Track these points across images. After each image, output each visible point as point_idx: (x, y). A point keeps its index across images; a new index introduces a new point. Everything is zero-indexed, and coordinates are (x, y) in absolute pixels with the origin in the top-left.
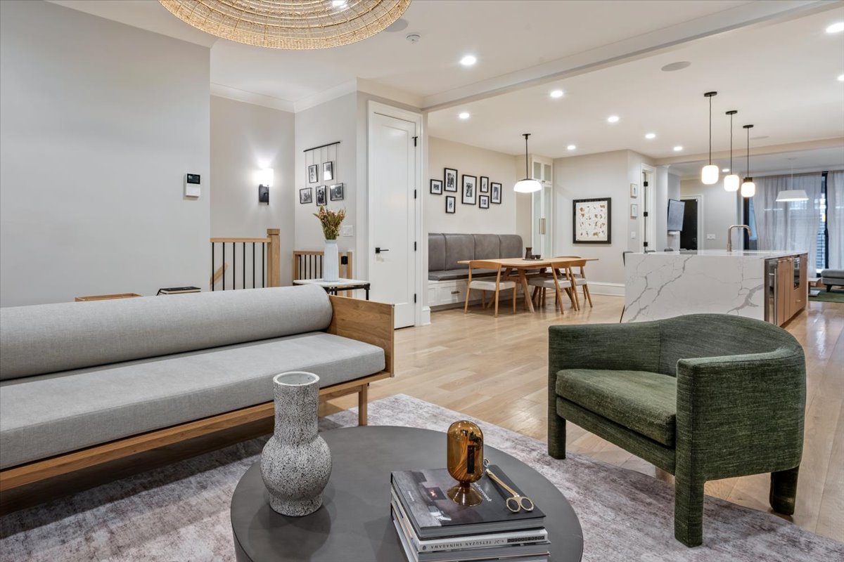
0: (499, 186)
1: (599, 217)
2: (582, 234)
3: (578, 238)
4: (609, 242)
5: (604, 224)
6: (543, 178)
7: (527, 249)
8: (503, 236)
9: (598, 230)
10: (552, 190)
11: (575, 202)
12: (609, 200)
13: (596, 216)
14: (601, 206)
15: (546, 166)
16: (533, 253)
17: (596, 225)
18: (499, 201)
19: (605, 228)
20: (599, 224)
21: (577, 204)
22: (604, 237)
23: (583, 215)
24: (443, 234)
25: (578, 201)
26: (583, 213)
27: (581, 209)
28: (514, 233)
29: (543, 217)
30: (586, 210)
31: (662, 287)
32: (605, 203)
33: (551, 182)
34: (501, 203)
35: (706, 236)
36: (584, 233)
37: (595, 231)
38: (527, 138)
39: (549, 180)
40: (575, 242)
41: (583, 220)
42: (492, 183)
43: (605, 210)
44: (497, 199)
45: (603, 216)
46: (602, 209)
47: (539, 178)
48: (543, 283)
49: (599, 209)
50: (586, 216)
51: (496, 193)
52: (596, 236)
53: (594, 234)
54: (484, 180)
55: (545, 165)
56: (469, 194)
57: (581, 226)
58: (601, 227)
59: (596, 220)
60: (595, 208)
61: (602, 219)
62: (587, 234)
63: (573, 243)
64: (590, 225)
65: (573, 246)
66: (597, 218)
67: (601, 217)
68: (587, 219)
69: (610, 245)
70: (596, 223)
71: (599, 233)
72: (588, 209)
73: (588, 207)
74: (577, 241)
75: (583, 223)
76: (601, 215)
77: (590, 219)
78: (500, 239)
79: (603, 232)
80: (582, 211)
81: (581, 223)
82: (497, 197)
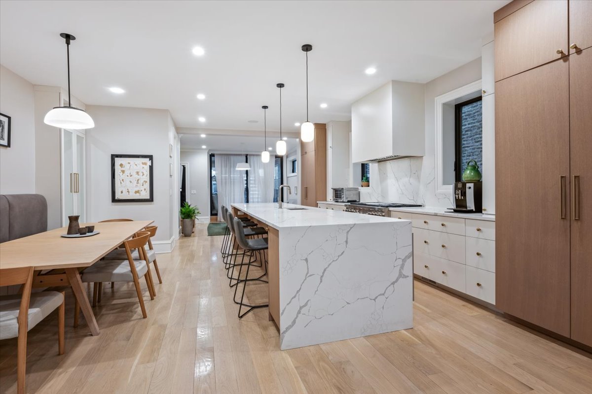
0: (5, 120)
2: (122, 192)
3: (118, 196)
4: (151, 200)
5: (146, 182)
7: (71, 218)
8: (14, 196)
9: (140, 188)
10: (84, 139)
11: (114, 156)
12: (151, 157)
13: (138, 173)
14: (143, 163)
16: (82, 224)
17: (138, 183)
18: (5, 143)
19: (147, 186)
20: (141, 182)
21: (116, 159)
22: (146, 195)
23: (123, 172)
25: (118, 156)
26: (123, 169)
27: (121, 165)
28: (33, 191)
29: (75, 171)
30: (127, 166)
31: (325, 270)
32: (147, 160)
34: (9, 145)
35: (191, 192)
36: (125, 191)
37: (137, 189)
38: (68, 43)
40: (114, 200)
41: (123, 177)
43: (147, 167)
45: (145, 173)
46: (144, 166)
48: (112, 274)
49: (142, 166)
50: (127, 173)
52: (137, 194)
53: (136, 192)
57: (121, 183)
58: (143, 185)
59: (138, 177)
60: (136, 165)
61: (144, 176)
62: (128, 192)
63: (112, 202)
64: (131, 182)
65: (112, 205)
66: (139, 175)
67: (143, 175)
68: (128, 176)
69: (152, 203)
70: (138, 180)
71: (141, 191)
72: (129, 165)
73: (129, 163)
74: (117, 200)
75: (123, 180)
76: (143, 172)
77: (131, 176)
78: (9, 202)
79: (145, 189)
80: (122, 167)
81: (121, 180)
82: (2, 136)
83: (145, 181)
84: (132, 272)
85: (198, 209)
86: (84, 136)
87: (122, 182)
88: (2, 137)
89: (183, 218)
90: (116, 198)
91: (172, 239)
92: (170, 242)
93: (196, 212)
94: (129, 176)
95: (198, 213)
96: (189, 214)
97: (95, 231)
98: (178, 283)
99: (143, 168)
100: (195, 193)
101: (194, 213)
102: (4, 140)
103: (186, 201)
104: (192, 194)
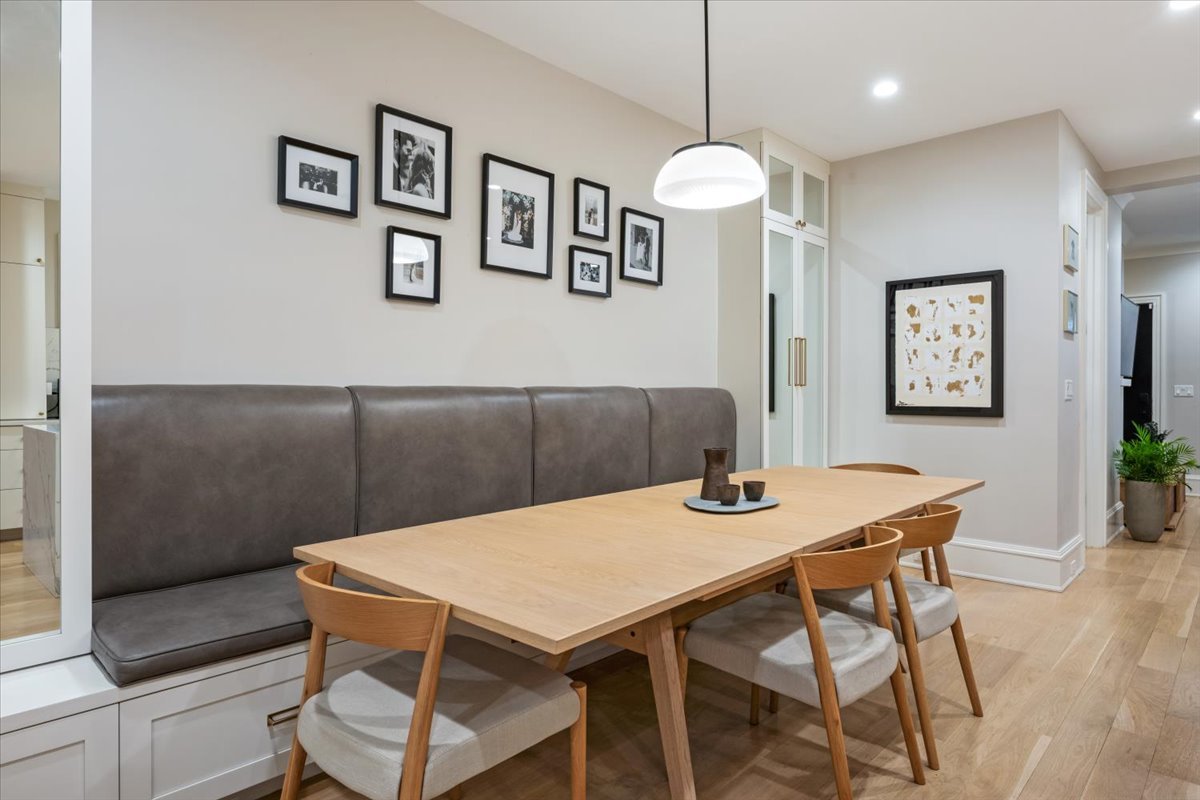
0: (652, 226)
1: (965, 331)
2: (912, 387)
3: (903, 398)
4: (996, 410)
5: (979, 355)
6: (798, 211)
8: (662, 392)
9: (962, 373)
10: (826, 251)
11: (892, 288)
12: (996, 278)
13: (956, 329)
14: (972, 299)
15: (808, 179)
17: (956, 359)
18: (653, 276)
19: (985, 367)
20: (965, 355)
21: (899, 294)
22: (979, 395)
23: (916, 328)
24: (351, 391)
25: (909, 284)
26: (915, 320)
27: (912, 310)
28: (712, 382)
29: (799, 332)
30: (926, 311)
32: (985, 289)
33: (824, 232)
34: (660, 282)
35: (1171, 389)
36: (920, 384)
37: (953, 378)
39: (820, 224)
40: (893, 408)
41: (918, 341)
42: (624, 211)
43: (985, 310)
44: (647, 266)
45: (978, 329)
46: (976, 306)
47: (788, 212)
48: (756, 658)
49: (968, 306)
50: (925, 331)
51: (641, 247)
52: (955, 393)
53: (952, 387)
54: (590, 197)
55: (807, 177)
56: (515, 235)
57: (910, 360)
58: (971, 366)
59: (956, 341)
60: (952, 305)
61: (976, 338)
62: (929, 385)
63: (887, 413)
64: (936, 357)
65: (888, 421)
66: (959, 335)
67: (973, 333)
68: (928, 340)
69: (1000, 421)
70: (957, 351)
71: (967, 382)
72: (932, 308)
73: (932, 302)
74: (899, 408)
75: (915, 352)
76: (971, 327)
77: (938, 339)
78: (649, 405)
79: (977, 379)
80: (912, 316)
81: (911, 352)
82: (647, 261)
83: (976, 353)
84: (816, 671)
85: (1188, 451)
86: (824, 243)
87: (913, 357)
88: (647, 265)
89: (1128, 478)
90: (897, 403)
91: (1068, 546)
92: (1060, 557)
93: (1182, 459)
94: (932, 338)
95: (1189, 464)
96: (1152, 465)
97: (768, 497)
98: (1044, 741)
99: (974, 312)
100: (1190, 392)
101: (1172, 463)
102: (650, 269)
103: (1153, 420)
104: (1178, 396)
